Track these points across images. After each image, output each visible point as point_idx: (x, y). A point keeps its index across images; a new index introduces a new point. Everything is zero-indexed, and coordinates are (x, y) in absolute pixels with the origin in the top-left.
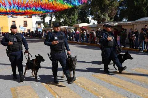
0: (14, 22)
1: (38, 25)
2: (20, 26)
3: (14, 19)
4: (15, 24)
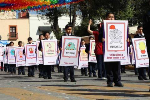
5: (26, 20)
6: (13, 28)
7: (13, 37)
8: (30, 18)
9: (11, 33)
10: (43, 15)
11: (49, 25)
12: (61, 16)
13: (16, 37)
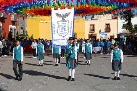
0: (93, 25)
1: (125, 29)
2: (100, 32)
3: (93, 22)
4: (94, 28)
5: (116, 20)
6: (108, 25)
7: (108, 30)
8: (118, 19)
9: (106, 28)
10: (121, 17)
11: (126, 23)
12: (133, 17)
13: (109, 30)
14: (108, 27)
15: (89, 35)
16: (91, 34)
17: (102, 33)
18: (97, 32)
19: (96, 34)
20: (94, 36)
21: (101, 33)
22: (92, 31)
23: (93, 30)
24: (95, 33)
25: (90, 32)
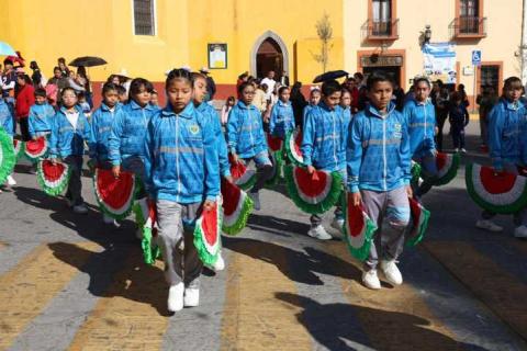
2: (424, 39)
4: (390, 15)
9: (461, 16)
14: (470, 12)
15: (361, 57)
16: (371, 49)
17: (435, 49)
18: (406, 41)
19: (404, 51)
20: (391, 63)
21: (428, 46)
22: (381, 33)
23: (384, 30)
24: (396, 46)
25: (368, 42)
